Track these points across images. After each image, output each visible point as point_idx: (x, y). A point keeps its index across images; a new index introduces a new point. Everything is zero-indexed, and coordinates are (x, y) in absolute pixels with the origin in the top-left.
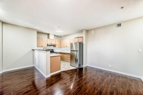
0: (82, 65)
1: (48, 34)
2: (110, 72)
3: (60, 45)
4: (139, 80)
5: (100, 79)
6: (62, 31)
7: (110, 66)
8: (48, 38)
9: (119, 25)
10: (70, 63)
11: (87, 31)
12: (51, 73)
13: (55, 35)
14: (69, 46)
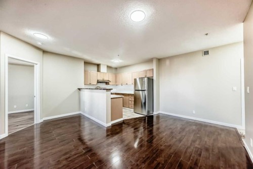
1: (98, 65)
2: (193, 121)
3: (116, 82)
4: (234, 130)
5: (179, 128)
7: (194, 112)
8: (98, 70)
9: (206, 53)
10: (133, 109)
11: (160, 60)
12: (112, 120)
13: (108, 67)
14: (131, 83)
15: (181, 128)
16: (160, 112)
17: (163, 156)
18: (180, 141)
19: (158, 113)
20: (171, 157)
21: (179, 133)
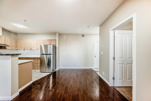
0: (55, 69)
3: (16, 47)
6: (25, 27)
7: (78, 65)
9: (83, 36)
10: (40, 70)
12: (19, 88)
14: (36, 49)
15: (76, 75)
16: (60, 68)
17: (81, 99)
18: (81, 83)
19: (59, 68)
20: (84, 96)
21: (77, 78)
